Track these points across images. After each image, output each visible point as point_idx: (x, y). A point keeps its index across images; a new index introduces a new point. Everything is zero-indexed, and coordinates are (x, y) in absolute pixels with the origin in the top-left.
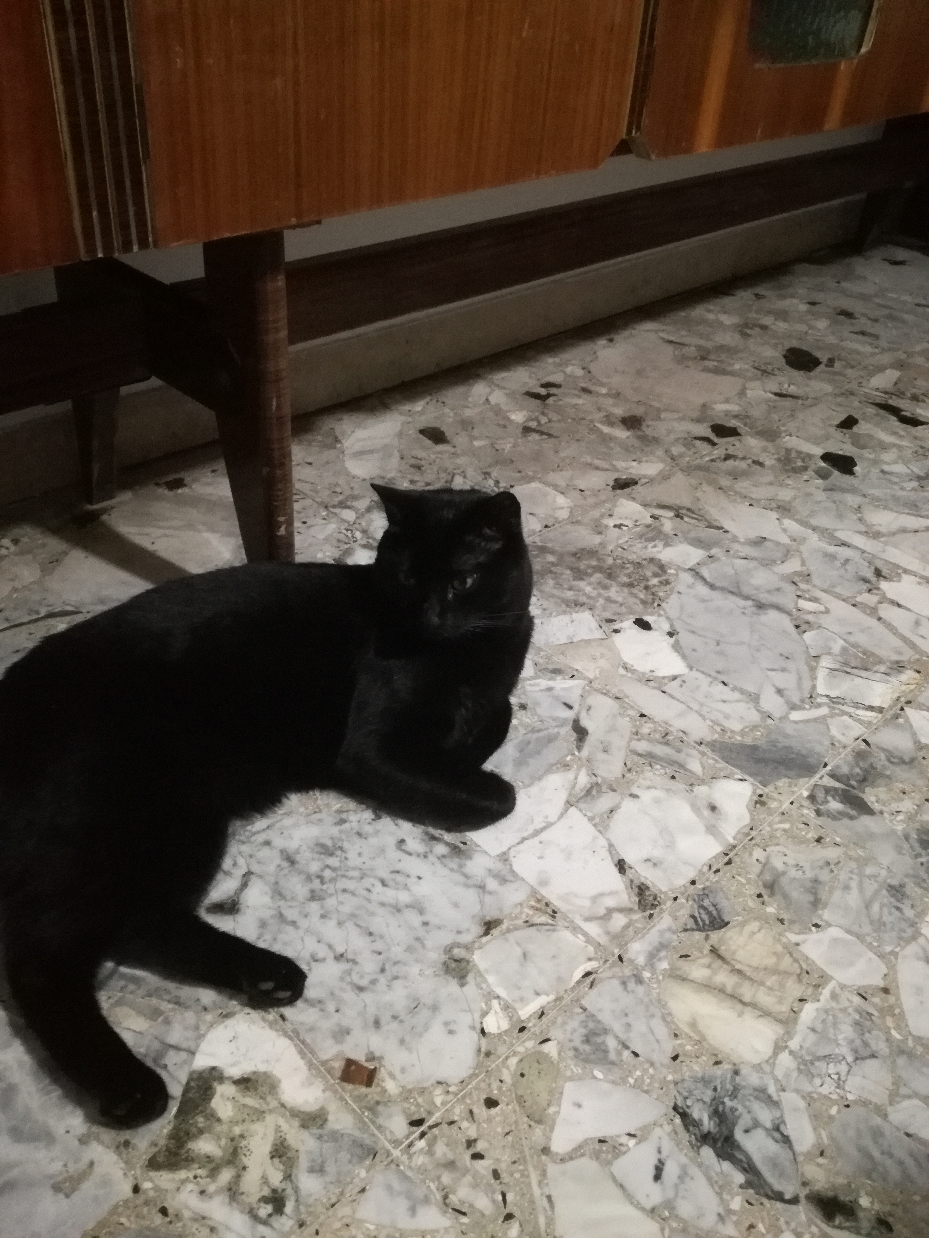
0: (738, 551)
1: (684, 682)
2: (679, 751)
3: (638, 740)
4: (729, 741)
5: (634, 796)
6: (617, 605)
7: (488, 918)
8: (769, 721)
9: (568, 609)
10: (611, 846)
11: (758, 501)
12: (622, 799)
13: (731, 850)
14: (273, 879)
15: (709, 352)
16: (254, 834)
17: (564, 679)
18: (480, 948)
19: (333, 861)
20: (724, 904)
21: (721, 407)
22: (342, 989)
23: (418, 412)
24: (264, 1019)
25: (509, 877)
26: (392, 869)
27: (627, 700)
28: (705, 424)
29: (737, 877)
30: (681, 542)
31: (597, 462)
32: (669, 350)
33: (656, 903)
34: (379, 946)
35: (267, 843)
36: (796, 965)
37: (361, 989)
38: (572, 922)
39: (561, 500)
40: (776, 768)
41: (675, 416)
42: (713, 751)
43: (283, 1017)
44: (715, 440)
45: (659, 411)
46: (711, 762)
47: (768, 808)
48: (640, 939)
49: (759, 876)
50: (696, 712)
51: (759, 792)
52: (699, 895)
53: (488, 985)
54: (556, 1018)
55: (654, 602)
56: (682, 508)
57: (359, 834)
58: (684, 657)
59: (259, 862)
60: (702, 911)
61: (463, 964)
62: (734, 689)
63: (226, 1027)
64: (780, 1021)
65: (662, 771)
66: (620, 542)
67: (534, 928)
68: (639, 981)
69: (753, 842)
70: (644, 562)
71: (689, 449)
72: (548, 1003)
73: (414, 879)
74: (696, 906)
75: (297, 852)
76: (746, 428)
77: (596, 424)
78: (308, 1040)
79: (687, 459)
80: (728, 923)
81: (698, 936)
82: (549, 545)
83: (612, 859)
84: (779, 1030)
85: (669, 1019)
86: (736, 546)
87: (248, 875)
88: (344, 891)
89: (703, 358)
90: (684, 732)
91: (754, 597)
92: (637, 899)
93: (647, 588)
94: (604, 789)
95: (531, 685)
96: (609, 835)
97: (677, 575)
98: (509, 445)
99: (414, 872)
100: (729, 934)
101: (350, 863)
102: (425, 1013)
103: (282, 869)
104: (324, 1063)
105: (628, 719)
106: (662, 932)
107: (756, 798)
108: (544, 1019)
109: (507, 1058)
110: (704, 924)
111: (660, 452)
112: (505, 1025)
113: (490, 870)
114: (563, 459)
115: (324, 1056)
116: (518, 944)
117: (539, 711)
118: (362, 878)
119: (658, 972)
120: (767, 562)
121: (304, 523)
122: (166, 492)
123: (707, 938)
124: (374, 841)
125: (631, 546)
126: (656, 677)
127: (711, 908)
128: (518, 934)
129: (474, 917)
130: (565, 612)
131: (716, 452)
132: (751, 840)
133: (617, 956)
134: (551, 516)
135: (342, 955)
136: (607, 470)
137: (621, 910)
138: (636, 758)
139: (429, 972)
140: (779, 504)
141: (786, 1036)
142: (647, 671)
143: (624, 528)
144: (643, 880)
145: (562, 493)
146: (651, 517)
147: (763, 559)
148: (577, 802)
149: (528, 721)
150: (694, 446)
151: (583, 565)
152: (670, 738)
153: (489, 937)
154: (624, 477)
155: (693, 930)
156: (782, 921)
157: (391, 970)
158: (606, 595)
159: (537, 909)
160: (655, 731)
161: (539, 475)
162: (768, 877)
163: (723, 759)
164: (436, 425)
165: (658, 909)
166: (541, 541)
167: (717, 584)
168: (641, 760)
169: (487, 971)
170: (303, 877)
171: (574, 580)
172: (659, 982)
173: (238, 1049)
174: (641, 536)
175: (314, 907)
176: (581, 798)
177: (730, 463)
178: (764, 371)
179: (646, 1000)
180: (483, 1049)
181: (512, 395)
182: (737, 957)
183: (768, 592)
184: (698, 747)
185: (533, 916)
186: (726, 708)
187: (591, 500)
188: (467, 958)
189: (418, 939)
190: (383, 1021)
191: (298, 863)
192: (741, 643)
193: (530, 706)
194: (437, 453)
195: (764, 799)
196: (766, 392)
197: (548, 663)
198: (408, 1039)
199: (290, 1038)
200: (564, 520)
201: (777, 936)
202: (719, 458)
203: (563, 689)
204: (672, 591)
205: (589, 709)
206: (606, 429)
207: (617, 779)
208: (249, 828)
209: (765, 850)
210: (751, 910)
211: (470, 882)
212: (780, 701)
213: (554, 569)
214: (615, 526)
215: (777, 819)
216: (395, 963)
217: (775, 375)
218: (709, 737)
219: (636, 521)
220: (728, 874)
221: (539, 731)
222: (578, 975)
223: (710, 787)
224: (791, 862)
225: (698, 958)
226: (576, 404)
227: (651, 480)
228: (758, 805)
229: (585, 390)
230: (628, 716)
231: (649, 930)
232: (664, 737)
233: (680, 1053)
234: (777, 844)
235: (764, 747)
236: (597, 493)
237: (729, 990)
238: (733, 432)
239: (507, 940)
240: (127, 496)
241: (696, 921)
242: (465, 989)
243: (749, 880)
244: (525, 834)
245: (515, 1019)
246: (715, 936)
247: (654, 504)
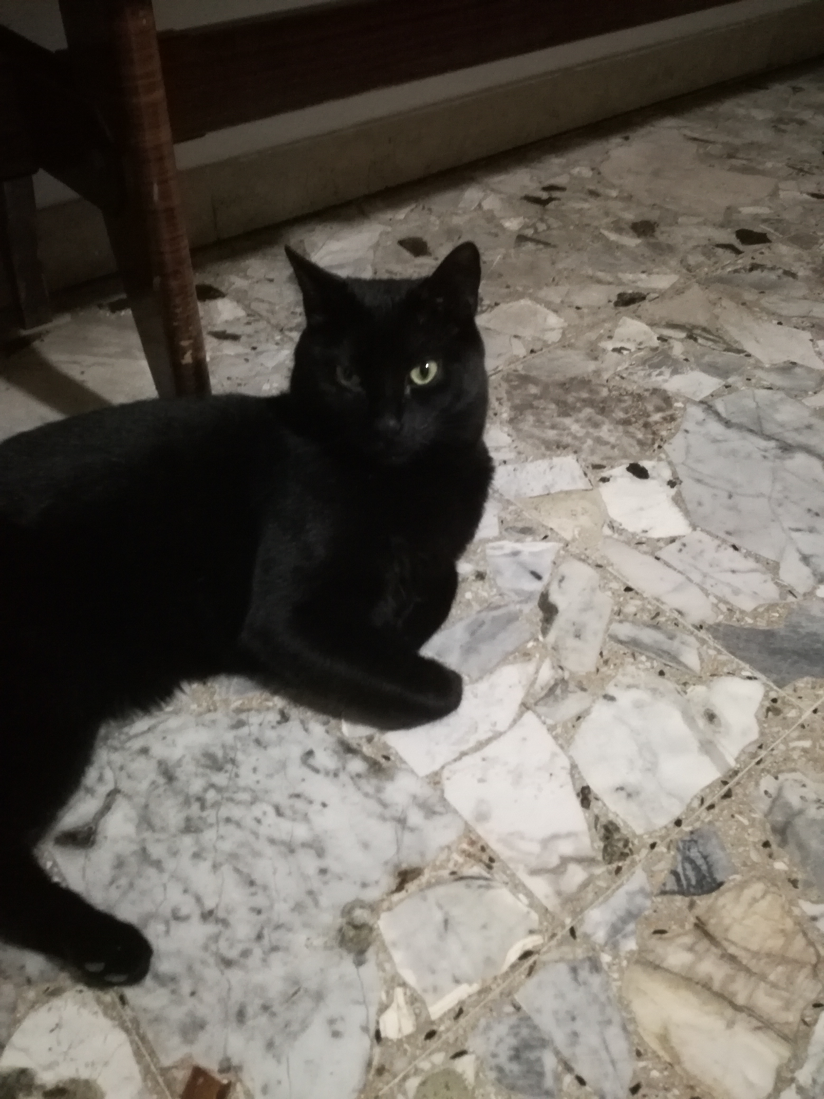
0: (761, 379)
1: (684, 545)
2: (672, 637)
3: (621, 622)
4: (736, 624)
5: (610, 698)
6: (609, 447)
7: (404, 866)
8: (790, 598)
9: (548, 453)
10: (574, 767)
11: (789, 318)
12: (594, 701)
13: (731, 777)
14: (142, 801)
15: (737, 149)
16: (130, 738)
17: (534, 540)
18: (389, 909)
19: (220, 779)
20: (718, 856)
21: (748, 210)
22: (204, 962)
23: (400, 220)
24: (99, 1001)
25: (438, 808)
26: (292, 791)
27: (610, 569)
28: (729, 230)
29: (737, 816)
30: (692, 369)
31: (600, 275)
32: (693, 148)
33: (627, 851)
34: (260, 901)
35: (145, 751)
36: (812, 950)
37: (228, 963)
38: (513, 875)
39: (553, 320)
40: (796, 662)
41: (695, 220)
42: (715, 638)
43: (123, 1000)
44: (740, 247)
45: (676, 215)
46: (712, 652)
47: (785, 718)
48: (601, 904)
49: (766, 816)
50: (698, 585)
51: (773, 695)
52: (684, 842)
53: (393, 965)
54: (478, 1020)
55: (653, 443)
56: (695, 327)
57: (258, 742)
58: (687, 513)
59: (129, 777)
60: (688, 866)
61: (364, 932)
62: (748, 555)
63: (50, 1009)
64: (785, 1038)
65: (648, 664)
66: (619, 369)
67: (462, 884)
68: (596, 967)
69: (762, 766)
70: (647, 394)
71: (709, 259)
72: (470, 996)
73: (317, 806)
74: (679, 858)
75: (179, 763)
76: (777, 234)
77: (603, 231)
78: (150, 1036)
79: (706, 269)
80: (721, 884)
81: (680, 902)
82: (534, 373)
83: (574, 784)
84: (784, 1051)
85: (631, 1028)
86: (759, 373)
87: (113, 794)
88: (228, 820)
89: (730, 156)
90: (680, 612)
91: (777, 437)
92: (602, 845)
93: (646, 425)
94: (572, 686)
95: (494, 548)
96: (573, 752)
97: (685, 409)
98: (499, 257)
99: (318, 798)
100: (721, 901)
101: (242, 782)
102: (305, 1004)
103: (157, 787)
104: (164, 1071)
105: (609, 593)
106: (631, 895)
107: (767, 704)
108: (463, 1021)
109: (405, 1078)
110: (689, 885)
111: (673, 263)
112: (409, 1027)
113: (414, 797)
114: (560, 272)
115: (166, 1062)
116: (440, 907)
117: (500, 582)
118: (252, 803)
119: (622, 954)
120: (796, 393)
121: (254, 348)
122: (108, 314)
123: (692, 905)
124: (275, 752)
125: (631, 374)
126: (648, 539)
127: (700, 862)
128: (440, 891)
129: (386, 863)
130: (543, 456)
131: (740, 261)
132: (758, 763)
133: (568, 928)
134: (539, 339)
135: (211, 913)
136: (610, 283)
137: (580, 860)
138: (616, 646)
139: (318, 942)
140: (815, 321)
141: (793, 1062)
142: (639, 531)
143: (625, 352)
144: (611, 817)
145: (556, 311)
146: (659, 339)
147: (792, 389)
148: (536, 704)
149: (485, 594)
150: (714, 255)
151: (570, 399)
152: (662, 619)
153: (402, 894)
154: (630, 291)
155: (673, 893)
156: (794, 883)
157: (270, 937)
158: (596, 434)
159: (469, 855)
160: (643, 609)
161: (531, 291)
162: (779, 818)
163: (728, 648)
164: (419, 234)
165: (628, 861)
166: (523, 369)
167: (734, 420)
168: (622, 649)
169: (394, 944)
170: (181, 799)
171: (559, 416)
172: (621, 971)
173: (59, 1043)
174: (644, 362)
175: (187, 841)
176: (542, 699)
177: (756, 274)
178: (801, 170)
179: (603, 998)
180: (375, 1063)
181: (509, 200)
182: (732, 936)
183: (797, 430)
184: (696, 631)
185: (462, 865)
186: (736, 580)
187: (588, 320)
188: (371, 923)
189: (310, 893)
190: (250, 1011)
191: (176, 779)
192: (760, 495)
193: (489, 575)
194: (416, 266)
195: (778, 704)
196: (801, 193)
197: (516, 520)
198: (278, 1041)
199: (127, 1030)
200: (554, 343)
201: (787, 906)
202: (744, 268)
203: (533, 554)
204: (677, 429)
205: (562, 580)
206: (613, 237)
207: (588, 674)
208: (126, 730)
209: (776, 778)
210: (754, 866)
211: (388, 813)
212: (806, 571)
213: (535, 403)
214: (615, 350)
215: (795, 734)
216: (278, 927)
217: (813, 174)
218: (711, 618)
219: (640, 344)
220: (725, 812)
221: (498, 607)
222: (513, 955)
223: (709, 687)
224: (812, 796)
225: (679, 935)
226: (581, 209)
227: (662, 295)
228: (770, 714)
229: (594, 194)
230: (611, 589)
231: (614, 891)
232: (653, 618)
233: (643, 1083)
234: (794, 770)
235: (782, 633)
236: (596, 310)
237: (716, 986)
238: (762, 238)
239: (425, 899)
240: (65, 319)
241: (678, 880)
242: (363, 969)
243: (752, 821)
244: (465, 748)
245: (422, 1019)
246: (703, 902)
247: (664, 323)
